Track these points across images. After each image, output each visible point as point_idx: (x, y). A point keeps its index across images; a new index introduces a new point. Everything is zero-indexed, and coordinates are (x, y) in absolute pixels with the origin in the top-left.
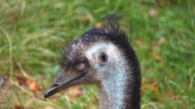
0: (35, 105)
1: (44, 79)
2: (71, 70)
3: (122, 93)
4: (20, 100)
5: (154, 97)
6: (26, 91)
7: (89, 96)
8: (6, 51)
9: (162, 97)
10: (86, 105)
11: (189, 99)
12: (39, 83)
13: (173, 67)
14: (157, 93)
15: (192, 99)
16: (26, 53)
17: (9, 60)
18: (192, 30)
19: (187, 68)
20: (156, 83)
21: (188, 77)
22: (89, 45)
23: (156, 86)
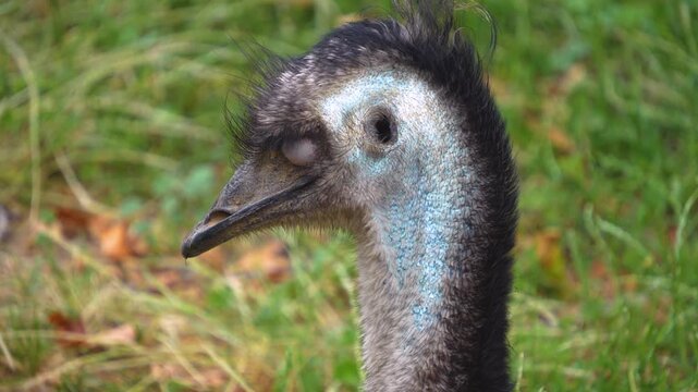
0: (121, 310)
1: (152, 215)
2: (272, 162)
3: (440, 263)
4: (65, 293)
5: (547, 281)
6: (87, 260)
7: (315, 277)
8: (17, 115)
9: (576, 279)
10: (304, 311)
11: (673, 290)
12: (133, 231)
13: (616, 175)
14: (558, 267)
15: (683, 289)
16: (91, 125)
17: (29, 148)
18: (682, 39)
19: (666, 176)
20: (553, 231)
21: (670, 211)
22: (335, 77)
23: (553, 241)
